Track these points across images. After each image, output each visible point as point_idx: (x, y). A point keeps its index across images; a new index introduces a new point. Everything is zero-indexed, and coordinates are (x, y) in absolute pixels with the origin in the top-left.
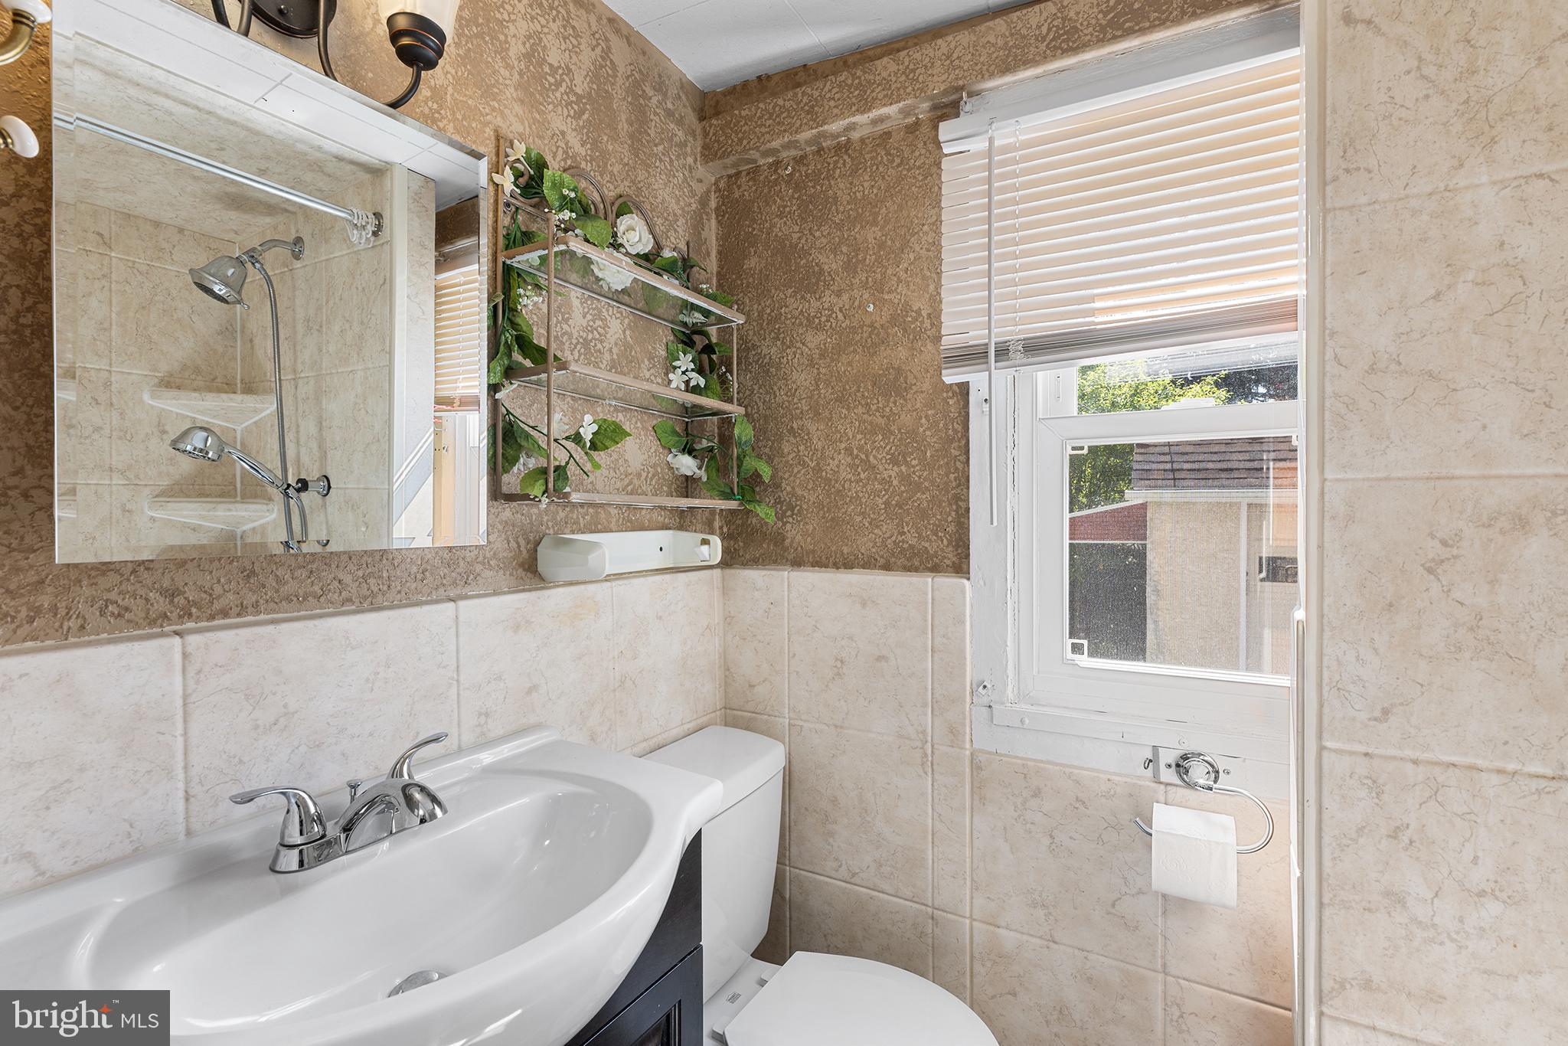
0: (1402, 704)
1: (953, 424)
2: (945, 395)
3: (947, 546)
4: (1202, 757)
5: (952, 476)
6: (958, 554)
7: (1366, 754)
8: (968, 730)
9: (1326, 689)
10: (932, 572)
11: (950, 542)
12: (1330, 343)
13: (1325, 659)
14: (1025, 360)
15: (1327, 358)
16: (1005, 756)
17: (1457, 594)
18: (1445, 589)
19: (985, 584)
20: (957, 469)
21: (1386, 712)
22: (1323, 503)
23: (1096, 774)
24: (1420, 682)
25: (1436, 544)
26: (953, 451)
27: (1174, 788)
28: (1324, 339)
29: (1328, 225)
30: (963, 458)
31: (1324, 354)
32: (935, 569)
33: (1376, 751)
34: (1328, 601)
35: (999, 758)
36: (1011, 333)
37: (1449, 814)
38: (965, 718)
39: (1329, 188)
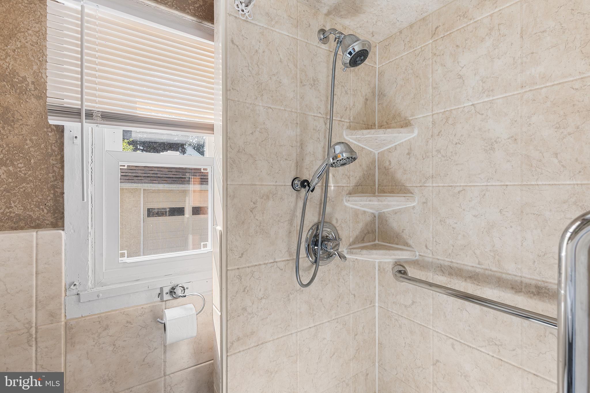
0: (246, 251)
1: (51, 146)
2: (45, 130)
3: (47, 213)
4: (178, 286)
5: (51, 175)
6: (55, 217)
7: (238, 269)
8: (63, 311)
9: (228, 251)
10: (36, 228)
11: (49, 212)
12: (229, 141)
13: (228, 241)
14: (102, 122)
15: (228, 146)
16: (88, 316)
17: (257, 217)
18: (254, 216)
19: (74, 231)
20: (54, 171)
21: (242, 254)
22: (227, 192)
23: (136, 308)
24: (249, 243)
25: (252, 203)
26: (51, 161)
27: (169, 301)
28: (227, 139)
29: (228, 104)
30: (59, 165)
31: (227, 144)
32: (38, 227)
33: (240, 267)
34: (229, 223)
35: (83, 319)
36: (94, 107)
37: (255, 279)
38: (61, 305)
39: (228, 92)
